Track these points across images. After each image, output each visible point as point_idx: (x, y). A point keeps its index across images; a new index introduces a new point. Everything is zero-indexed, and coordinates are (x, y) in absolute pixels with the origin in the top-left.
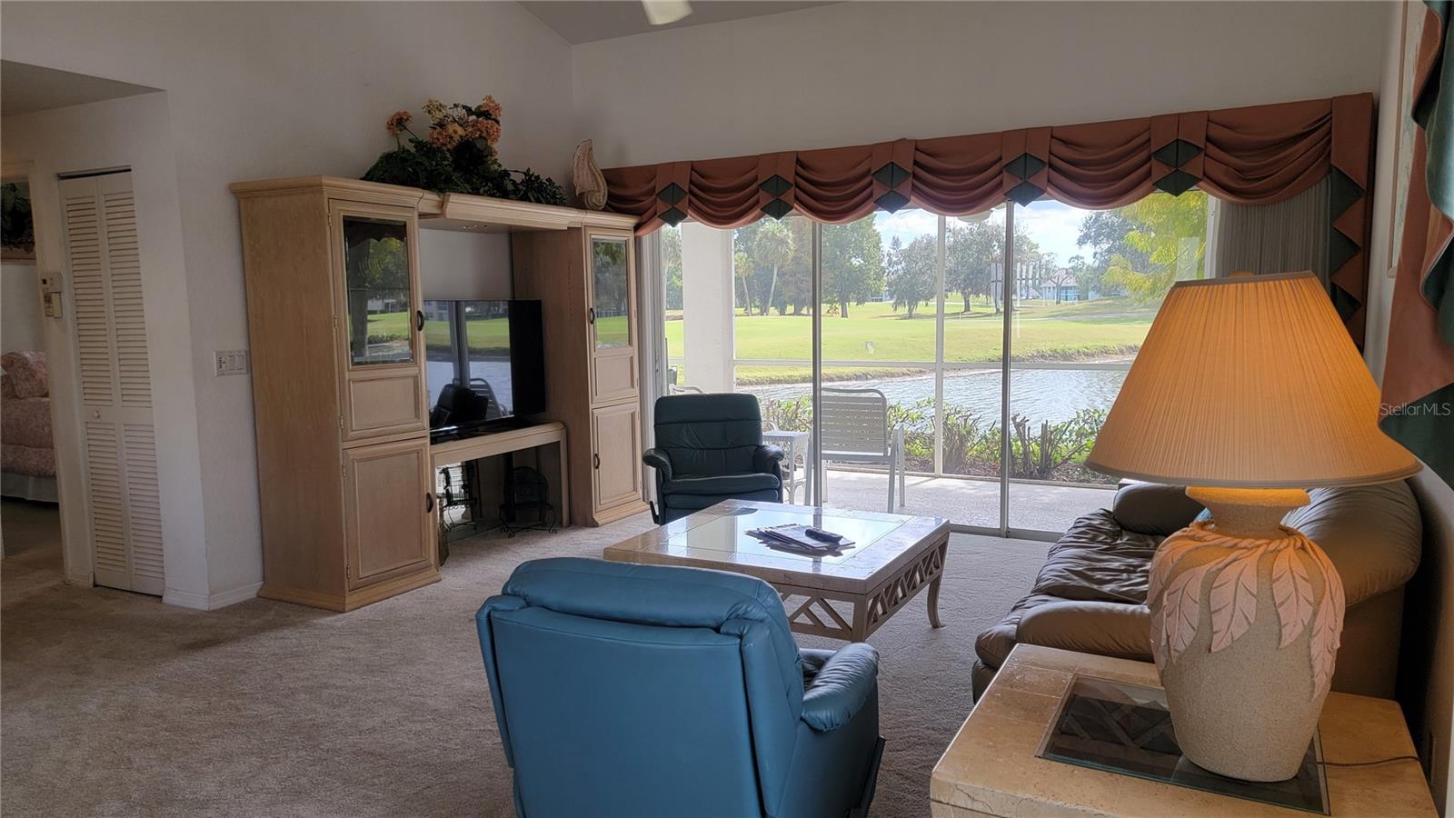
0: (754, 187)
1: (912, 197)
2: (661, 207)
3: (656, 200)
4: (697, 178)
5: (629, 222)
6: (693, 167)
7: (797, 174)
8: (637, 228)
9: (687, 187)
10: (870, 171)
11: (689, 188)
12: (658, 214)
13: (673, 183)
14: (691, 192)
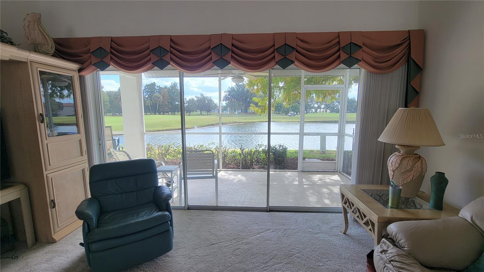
0: (148, 52)
1: (231, 62)
2: (94, 60)
3: (91, 56)
4: (114, 45)
5: (75, 66)
6: (112, 40)
7: (171, 46)
8: (80, 70)
9: (109, 50)
10: (210, 47)
11: (110, 50)
12: (92, 64)
13: (101, 47)
14: (112, 53)
